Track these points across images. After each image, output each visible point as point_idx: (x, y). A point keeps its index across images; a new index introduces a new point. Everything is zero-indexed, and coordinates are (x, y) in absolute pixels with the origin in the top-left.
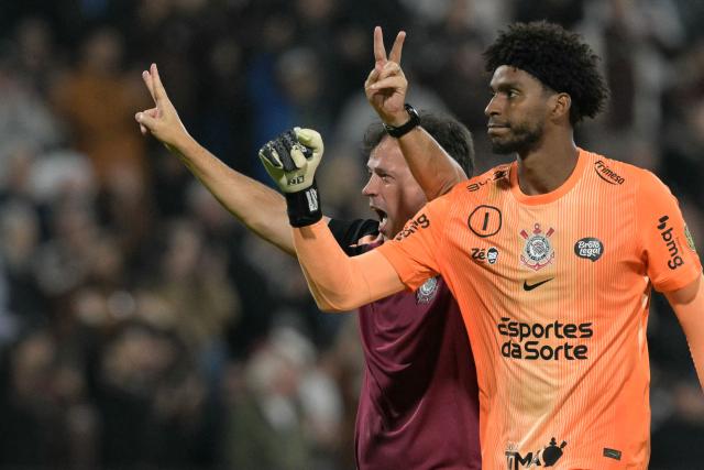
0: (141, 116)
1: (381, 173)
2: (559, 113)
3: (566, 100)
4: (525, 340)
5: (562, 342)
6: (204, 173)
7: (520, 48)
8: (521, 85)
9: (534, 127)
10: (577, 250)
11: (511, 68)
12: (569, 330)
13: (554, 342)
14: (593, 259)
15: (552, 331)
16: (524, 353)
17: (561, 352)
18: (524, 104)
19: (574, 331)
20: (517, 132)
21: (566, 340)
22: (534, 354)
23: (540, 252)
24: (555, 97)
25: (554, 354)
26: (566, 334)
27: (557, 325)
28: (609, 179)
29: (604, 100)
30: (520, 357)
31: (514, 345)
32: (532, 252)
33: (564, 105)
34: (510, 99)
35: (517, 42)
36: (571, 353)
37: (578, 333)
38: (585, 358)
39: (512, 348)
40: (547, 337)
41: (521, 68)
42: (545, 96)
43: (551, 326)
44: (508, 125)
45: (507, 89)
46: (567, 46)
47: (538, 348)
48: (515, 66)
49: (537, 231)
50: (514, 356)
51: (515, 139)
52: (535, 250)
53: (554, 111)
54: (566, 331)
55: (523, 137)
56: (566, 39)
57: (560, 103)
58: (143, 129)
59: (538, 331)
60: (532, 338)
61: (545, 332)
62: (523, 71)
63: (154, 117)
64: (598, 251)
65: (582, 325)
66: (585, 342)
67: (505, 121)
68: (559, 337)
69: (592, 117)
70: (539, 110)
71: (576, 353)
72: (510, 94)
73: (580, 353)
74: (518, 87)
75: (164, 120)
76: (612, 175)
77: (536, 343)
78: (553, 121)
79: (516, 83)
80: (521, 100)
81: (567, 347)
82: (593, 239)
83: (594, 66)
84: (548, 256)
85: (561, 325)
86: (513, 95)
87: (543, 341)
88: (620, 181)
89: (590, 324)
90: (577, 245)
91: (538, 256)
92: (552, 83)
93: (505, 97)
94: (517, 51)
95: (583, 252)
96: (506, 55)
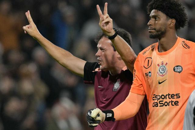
0: (25, 28)
1: (101, 49)
2: (172, 25)
3: (174, 21)
4: (159, 100)
5: (170, 100)
6: (45, 46)
7: (159, 4)
8: (159, 15)
9: (163, 30)
10: (174, 70)
11: (156, 10)
12: (172, 96)
13: (168, 100)
14: (179, 72)
15: (167, 96)
16: (159, 105)
17: (170, 103)
18: (160, 22)
19: (174, 96)
20: (157, 31)
21: (172, 99)
22: (162, 105)
23: (163, 71)
24: (170, 20)
25: (168, 104)
26: (171, 97)
27: (169, 95)
28: (186, 47)
29: (187, 22)
30: (157, 106)
31: (156, 103)
32: (161, 71)
33: (173, 23)
34: (156, 20)
35: (158, 2)
36: (173, 103)
37: (175, 97)
38: (178, 105)
39: (155, 104)
40: (166, 99)
41: (159, 10)
42: (167, 20)
43: (167, 95)
44: (155, 29)
45: (155, 17)
46: (174, 4)
47: (163, 102)
48: (158, 10)
49: (162, 64)
50: (156, 106)
51: (157, 33)
52: (162, 70)
53: (170, 25)
54: (171, 96)
55: (160, 33)
56: (174, 1)
57: (172, 22)
58: (25, 32)
59: (163, 97)
60: (161, 100)
61: (165, 97)
62: (160, 11)
63: (29, 28)
64: (181, 70)
65: (176, 94)
66: (177, 100)
67: (154, 28)
68: (170, 98)
69: (183, 28)
70: (165, 24)
71: (175, 103)
72: (156, 19)
73: (176, 103)
74: (159, 16)
75: (32, 29)
76: (187, 45)
77: (163, 101)
78: (170, 28)
79: (158, 15)
80: (159, 21)
81: (172, 102)
82: (179, 66)
83: (184, 10)
84: (166, 72)
85: (170, 95)
86: (157, 19)
87: (165, 100)
88: (189, 47)
89: (179, 94)
90: (174, 68)
91: (162, 72)
92: (170, 15)
93: (154, 19)
94: (158, 5)
95: (176, 70)
96: (155, 6)
